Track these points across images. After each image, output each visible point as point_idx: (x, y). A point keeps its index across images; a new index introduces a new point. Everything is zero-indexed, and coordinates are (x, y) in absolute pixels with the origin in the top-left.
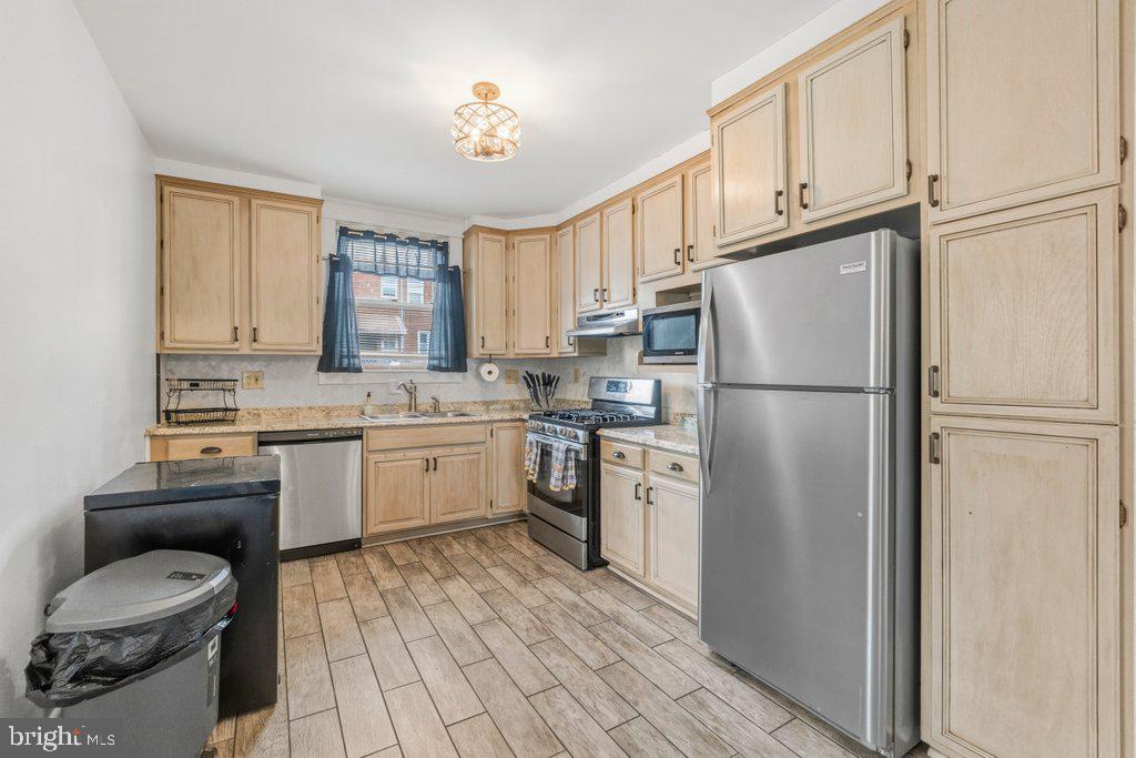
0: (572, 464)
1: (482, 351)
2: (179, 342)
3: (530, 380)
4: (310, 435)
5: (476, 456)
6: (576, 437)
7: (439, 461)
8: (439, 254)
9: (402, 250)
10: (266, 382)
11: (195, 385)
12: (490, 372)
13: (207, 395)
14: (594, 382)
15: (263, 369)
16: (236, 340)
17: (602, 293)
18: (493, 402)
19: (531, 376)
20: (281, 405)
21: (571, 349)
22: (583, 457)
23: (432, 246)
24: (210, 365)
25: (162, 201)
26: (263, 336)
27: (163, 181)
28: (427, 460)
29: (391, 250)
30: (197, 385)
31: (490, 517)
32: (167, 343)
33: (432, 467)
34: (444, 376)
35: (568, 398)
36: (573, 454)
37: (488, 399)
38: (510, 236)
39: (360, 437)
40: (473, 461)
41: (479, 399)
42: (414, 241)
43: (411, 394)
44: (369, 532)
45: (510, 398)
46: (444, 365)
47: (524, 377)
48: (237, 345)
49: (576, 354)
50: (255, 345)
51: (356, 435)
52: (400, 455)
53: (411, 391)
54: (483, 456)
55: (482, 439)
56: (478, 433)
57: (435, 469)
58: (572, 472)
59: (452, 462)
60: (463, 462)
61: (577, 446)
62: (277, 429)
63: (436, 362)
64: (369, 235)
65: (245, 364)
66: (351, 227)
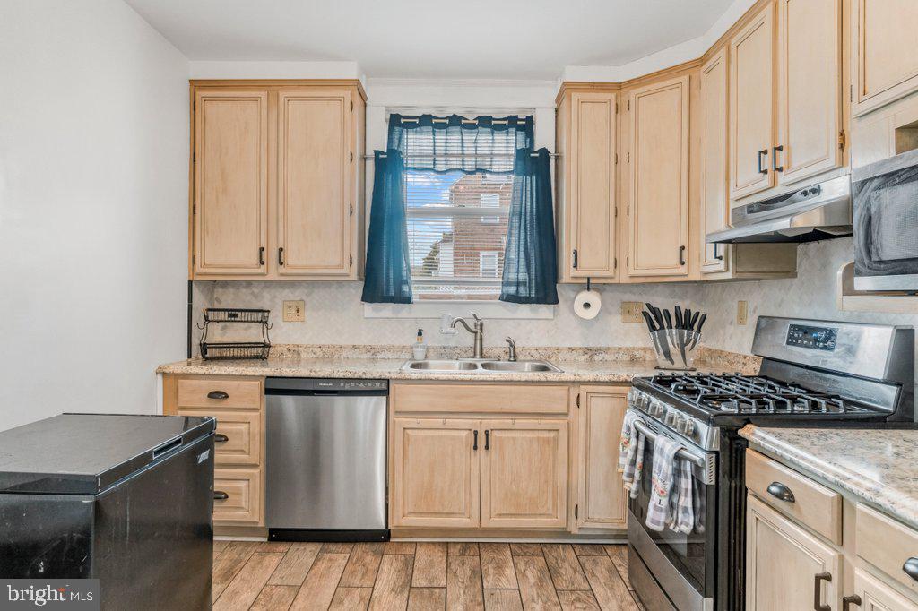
0: (686, 484)
1: (574, 272)
2: (210, 266)
3: (655, 319)
4: (322, 386)
5: (552, 434)
6: (695, 434)
7: (495, 435)
8: (521, 135)
9: (469, 138)
10: (307, 314)
11: (233, 314)
12: (587, 305)
13: (250, 327)
14: (764, 325)
15: (304, 298)
16: (262, 263)
17: (773, 157)
18: (599, 350)
19: (654, 311)
20: (322, 342)
21: (721, 265)
22: (708, 478)
23: (510, 126)
24: (253, 293)
25: (194, 110)
26: (290, 259)
27: (196, 85)
28: (476, 433)
29: (454, 137)
30: (236, 316)
31: (574, 531)
32: (198, 269)
33: (482, 442)
34: (524, 310)
35: (728, 349)
36: (688, 467)
37: (591, 345)
38: (624, 91)
39: (386, 392)
40: (547, 441)
41: (578, 344)
42: (485, 122)
43: (476, 333)
44: (396, 524)
45: (629, 344)
46: (523, 291)
47: (645, 314)
48: (263, 269)
49: (729, 275)
50: (282, 269)
51: (380, 388)
52: (437, 422)
53: (478, 330)
54: (563, 435)
55: (562, 408)
56: (555, 399)
57: (487, 447)
58: (686, 501)
59: (514, 439)
60: (531, 440)
61: (698, 455)
62: (284, 374)
63: (512, 290)
64: (426, 121)
65: (287, 291)
66: (403, 113)
